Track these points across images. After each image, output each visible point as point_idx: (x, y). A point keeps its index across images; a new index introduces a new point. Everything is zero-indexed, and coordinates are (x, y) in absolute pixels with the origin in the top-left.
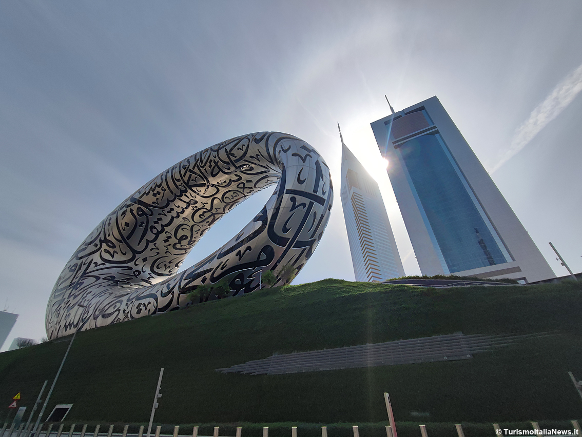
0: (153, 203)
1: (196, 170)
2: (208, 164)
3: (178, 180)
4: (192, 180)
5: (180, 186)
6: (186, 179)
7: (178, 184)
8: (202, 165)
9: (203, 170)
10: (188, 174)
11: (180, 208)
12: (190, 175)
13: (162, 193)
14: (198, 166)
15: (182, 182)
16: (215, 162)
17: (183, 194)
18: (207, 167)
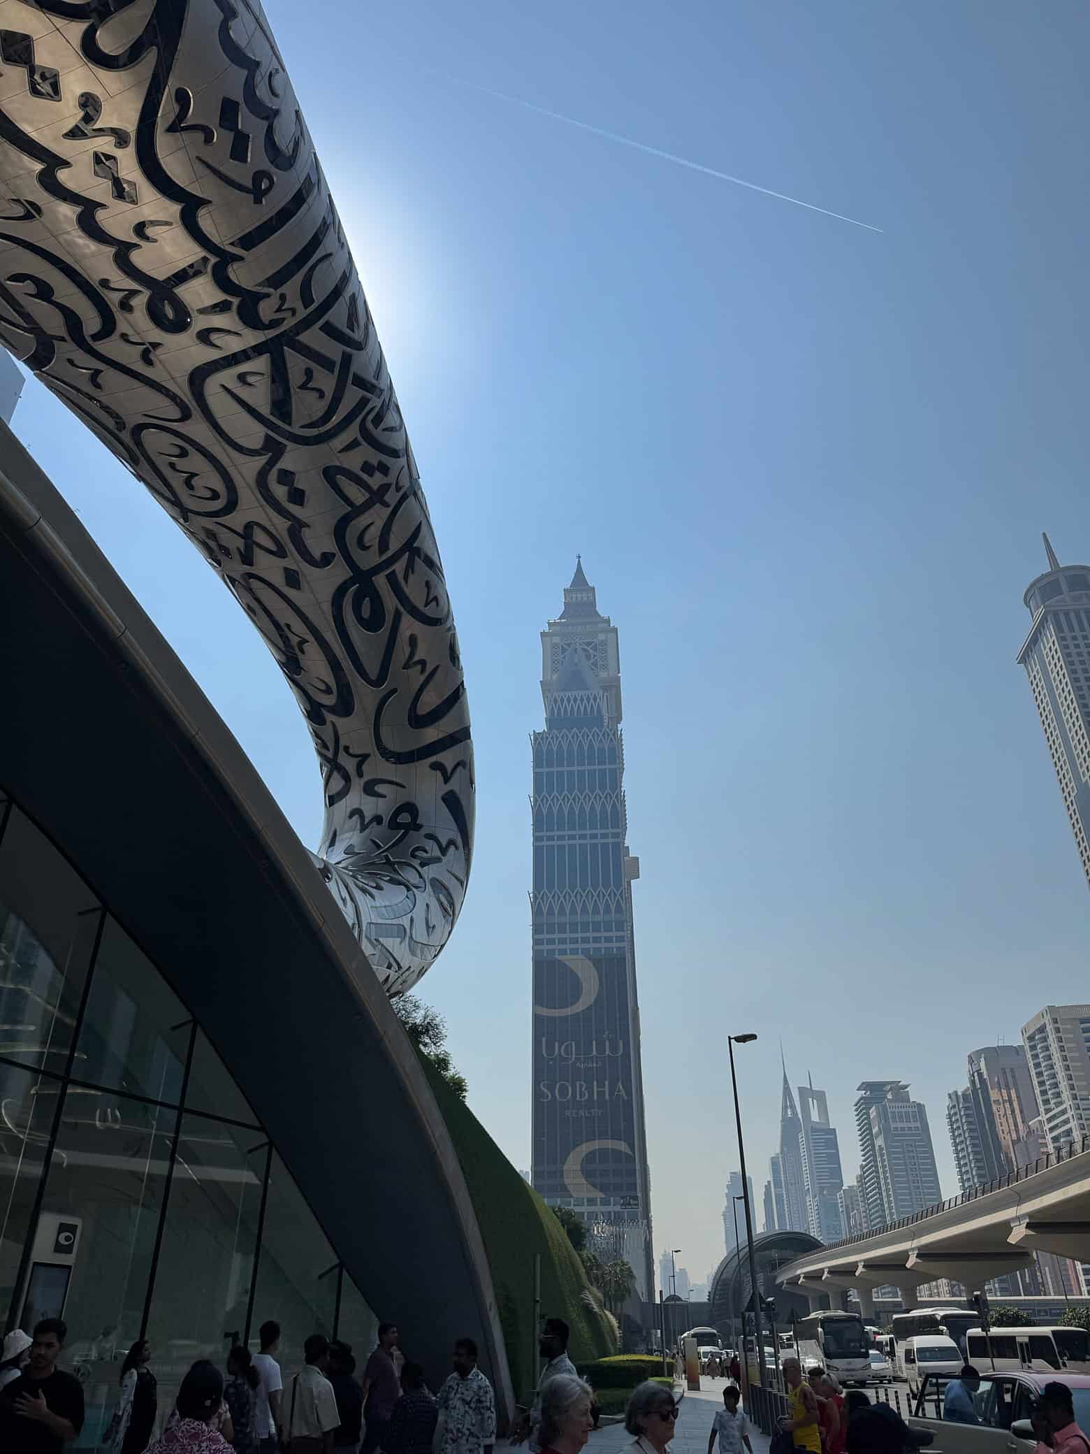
0: (182, 98)
1: (352, 395)
2: (375, 457)
3: (306, 294)
4: (309, 373)
5: (283, 297)
6: (313, 337)
7: (292, 288)
8: (370, 425)
9: (352, 432)
10: (334, 350)
11: (135, 239)
12: (327, 364)
13: (242, 173)
14: (364, 402)
15: (302, 313)
16: (385, 488)
17: (235, 301)
18: (365, 453)
